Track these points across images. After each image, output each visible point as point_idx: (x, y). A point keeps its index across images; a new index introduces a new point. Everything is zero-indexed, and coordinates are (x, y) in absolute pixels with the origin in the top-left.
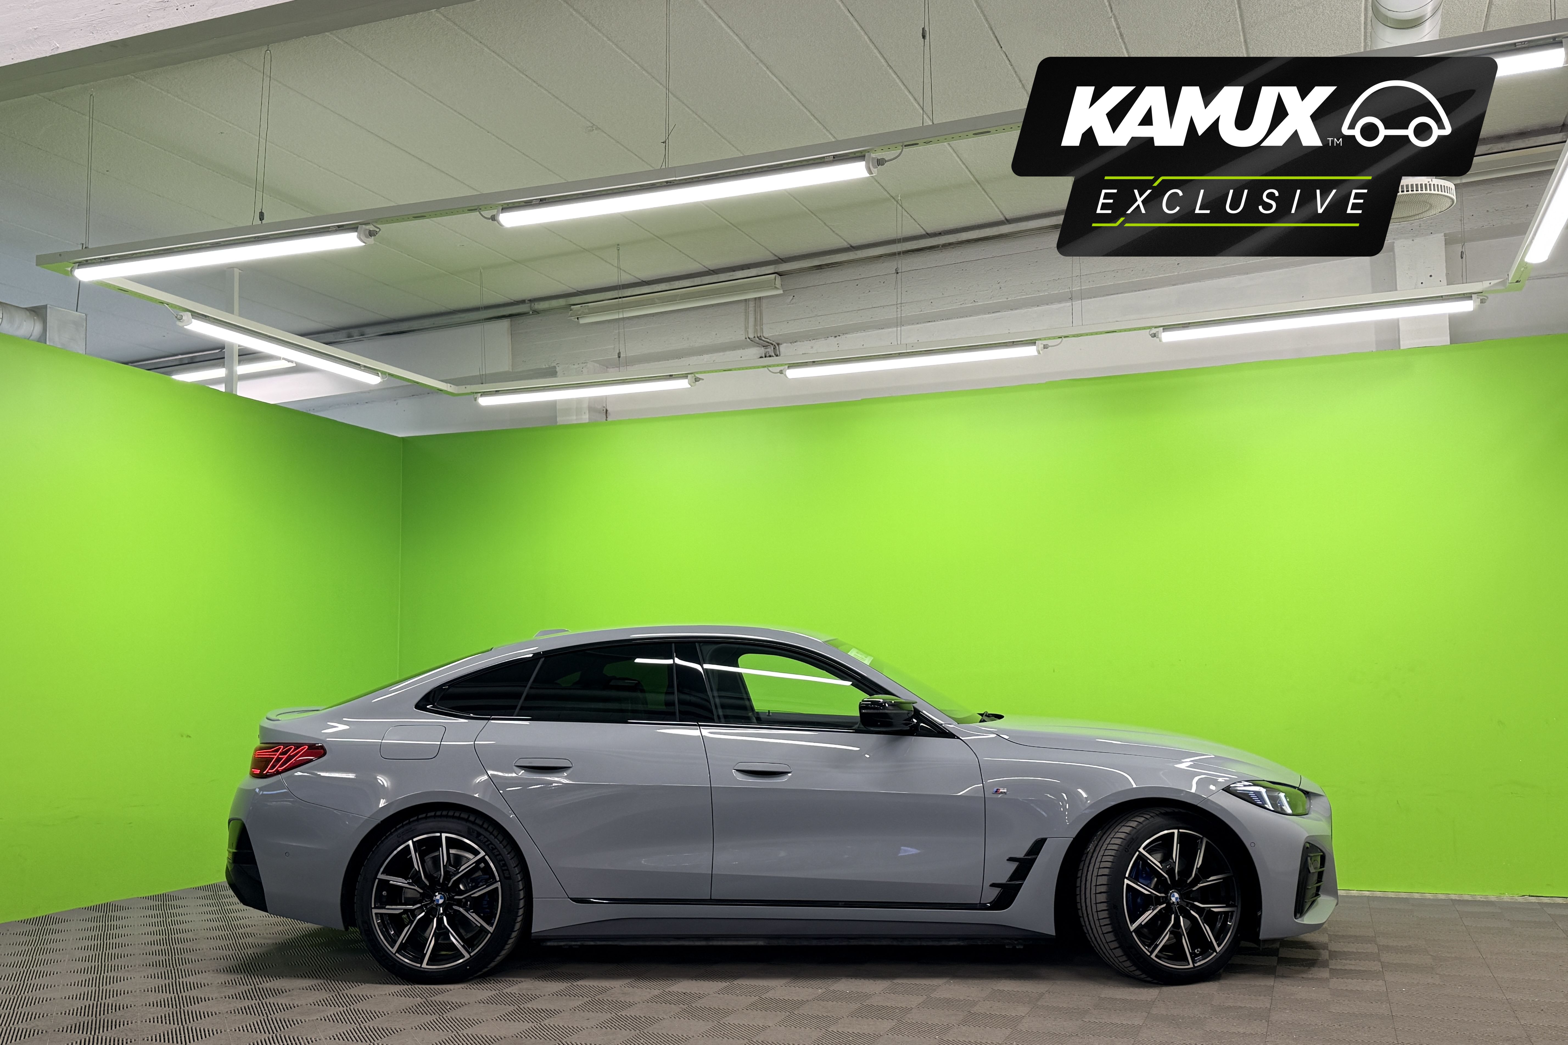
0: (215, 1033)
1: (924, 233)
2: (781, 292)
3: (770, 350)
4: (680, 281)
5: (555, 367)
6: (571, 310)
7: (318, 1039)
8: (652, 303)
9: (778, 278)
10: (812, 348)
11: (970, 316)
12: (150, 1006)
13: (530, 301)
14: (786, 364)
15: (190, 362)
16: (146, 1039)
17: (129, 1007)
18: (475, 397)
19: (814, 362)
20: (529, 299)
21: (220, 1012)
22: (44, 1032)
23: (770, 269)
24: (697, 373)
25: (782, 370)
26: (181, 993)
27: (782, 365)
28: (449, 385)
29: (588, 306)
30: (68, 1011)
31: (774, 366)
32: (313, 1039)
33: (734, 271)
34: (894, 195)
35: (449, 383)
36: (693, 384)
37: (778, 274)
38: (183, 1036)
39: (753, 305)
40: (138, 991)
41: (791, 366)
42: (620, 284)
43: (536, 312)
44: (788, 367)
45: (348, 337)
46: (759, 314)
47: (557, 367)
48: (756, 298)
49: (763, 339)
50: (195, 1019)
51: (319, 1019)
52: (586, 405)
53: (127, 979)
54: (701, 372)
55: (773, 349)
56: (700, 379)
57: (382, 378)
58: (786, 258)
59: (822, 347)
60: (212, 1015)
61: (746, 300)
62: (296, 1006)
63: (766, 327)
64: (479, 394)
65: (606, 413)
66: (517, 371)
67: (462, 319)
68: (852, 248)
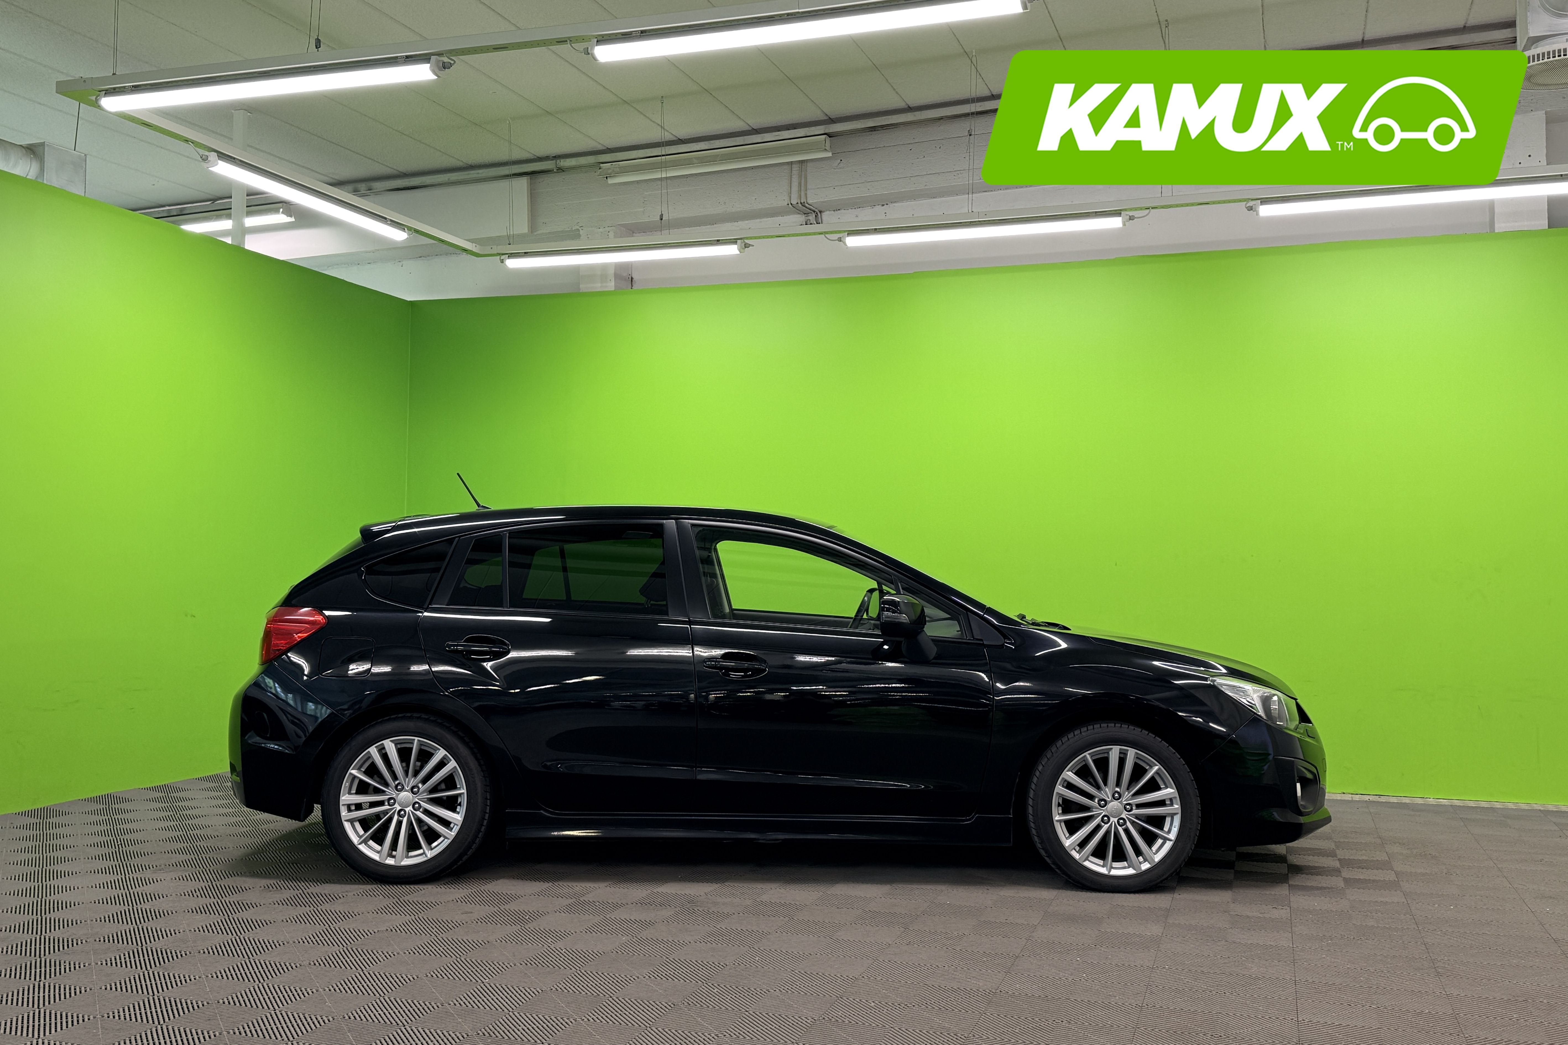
0: (277, 945)
1: (990, 94)
2: (830, 154)
4: (721, 140)
5: (578, 230)
6: (600, 168)
7: (395, 953)
8: (689, 163)
9: (828, 139)
10: (857, 216)
12: (193, 912)
13: (555, 157)
14: (845, 231)
15: (180, 214)
16: (202, 952)
17: (170, 913)
18: (502, 259)
19: (876, 229)
20: (554, 155)
22: (84, 942)
23: (820, 129)
24: (747, 238)
25: (840, 238)
26: (222, 897)
27: (840, 232)
28: (474, 244)
29: (619, 164)
30: (103, 918)
31: (831, 232)
32: (390, 953)
33: (779, 131)
34: (968, 50)
35: (475, 242)
36: (742, 250)
37: (827, 135)
38: (242, 948)
39: (797, 168)
40: (174, 895)
41: (851, 233)
42: (654, 142)
43: (561, 170)
44: (848, 234)
46: (803, 178)
47: (581, 229)
48: (799, 161)
49: (807, 205)
51: (389, 930)
52: (612, 272)
53: (157, 881)
54: (751, 238)
55: (814, 216)
56: (750, 245)
57: (408, 234)
58: (837, 118)
59: (867, 216)
60: (267, 924)
61: (788, 163)
62: (357, 914)
63: (809, 192)
64: (507, 256)
65: (632, 281)
66: (535, 233)
67: (480, 175)
68: (910, 109)
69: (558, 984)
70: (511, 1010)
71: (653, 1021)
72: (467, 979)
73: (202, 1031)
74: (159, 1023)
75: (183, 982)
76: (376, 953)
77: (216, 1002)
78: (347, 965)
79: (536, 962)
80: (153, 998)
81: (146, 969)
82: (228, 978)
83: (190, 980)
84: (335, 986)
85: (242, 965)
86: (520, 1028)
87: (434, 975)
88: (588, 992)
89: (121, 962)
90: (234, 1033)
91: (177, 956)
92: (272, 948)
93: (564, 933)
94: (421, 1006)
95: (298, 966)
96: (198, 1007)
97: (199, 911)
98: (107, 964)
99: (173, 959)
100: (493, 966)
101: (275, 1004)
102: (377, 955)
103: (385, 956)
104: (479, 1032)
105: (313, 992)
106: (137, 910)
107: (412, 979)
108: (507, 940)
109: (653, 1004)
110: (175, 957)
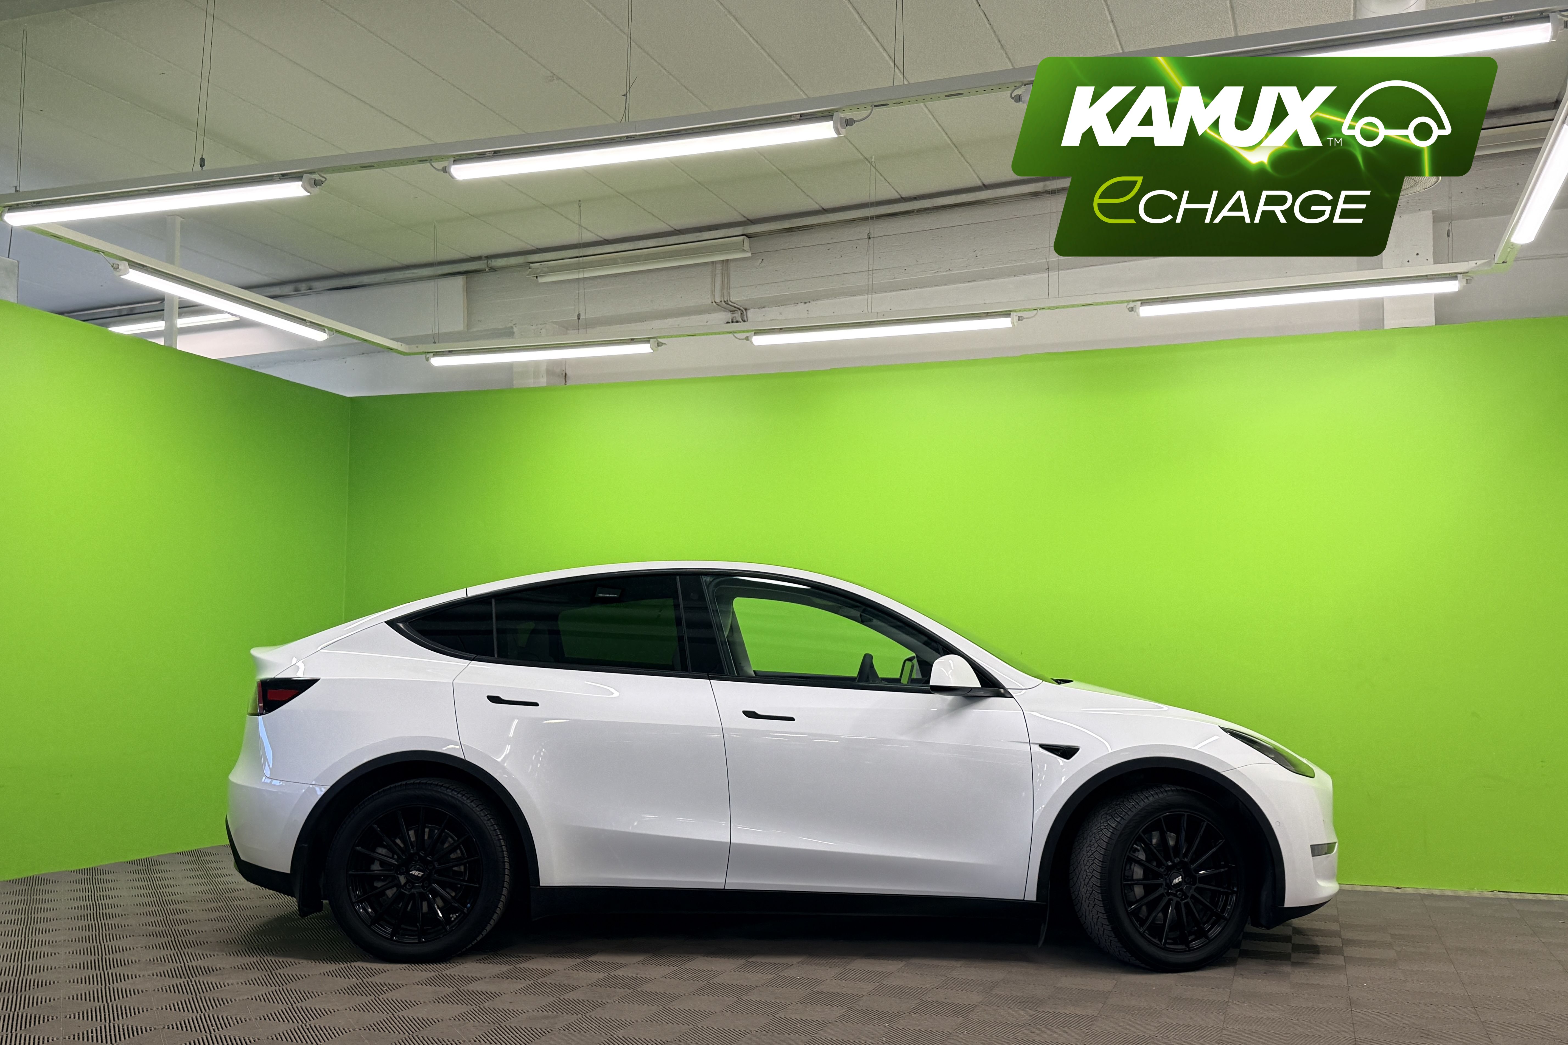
1: (899, 197)
2: (749, 255)
3: (738, 315)
4: (645, 241)
5: (512, 328)
6: (530, 268)
8: (614, 263)
9: (747, 240)
10: (781, 314)
11: (946, 285)
13: (488, 258)
14: (752, 331)
15: (129, 313)
19: (781, 329)
20: (486, 256)
23: (739, 230)
24: (660, 337)
25: (748, 337)
27: (748, 331)
28: (401, 344)
29: (547, 264)
31: (740, 332)
33: (701, 231)
34: (868, 156)
35: (401, 342)
36: (654, 348)
37: (747, 236)
39: (721, 268)
41: (758, 332)
42: (581, 242)
43: (493, 269)
44: (755, 333)
45: (296, 291)
46: (726, 277)
47: (514, 328)
48: (723, 260)
49: (730, 303)
52: (543, 368)
54: (664, 337)
55: (740, 314)
56: (663, 344)
57: (329, 335)
58: (755, 219)
59: (791, 313)
61: (713, 262)
63: (732, 292)
64: (432, 354)
65: (565, 377)
66: (472, 330)
67: (415, 275)
68: (825, 211)
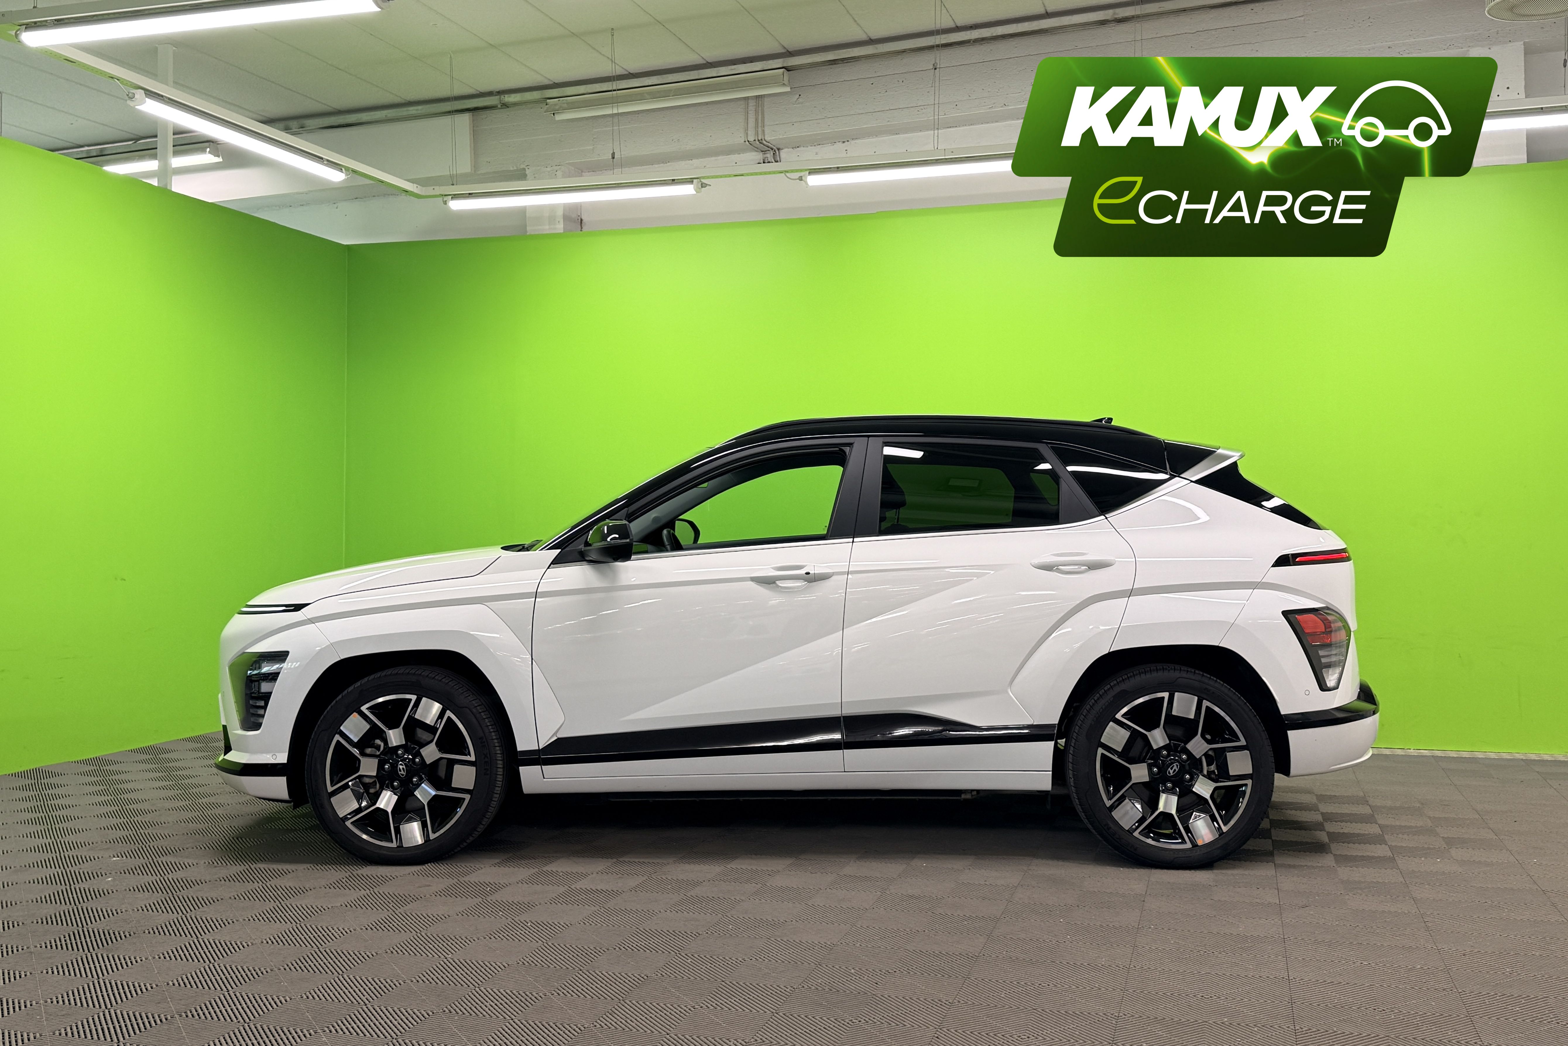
0: (226, 924)
1: (954, 26)
2: (788, 89)
4: (674, 74)
5: (524, 169)
6: (546, 105)
7: (351, 929)
8: (641, 98)
9: (786, 73)
10: (815, 154)
11: (997, 121)
12: (134, 890)
13: (500, 93)
14: (806, 170)
16: (147, 932)
17: (110, 892)
18: (444, 200)
19: (838, 168)
21: (222, 897)
22: (21, 924)
23: (778, 63)
24: (704, 178)
25: (801, 177)
26: (165, 875)
27: (801, 170)
28: (415, 185)
29: (566, 100)
30: (39, 898)
31: (792, 171)
32: (346, 929)
33: (735, 64)
36: (698, 190)
37: (786, 69)
38: (189, 927)
39: (755, 104)
41: (813, 172)
42: (604, 76)
43: (505, 106)
44: (809, 173)
46: (760, 114)
47: (528, 170)
48: (755, 96)
49: (764, 142)
50: (197, 908)
51: (344, 905)
52: (560, 213)
53: (95, 859)
54: (708, 177)
55: (772, 154)
56: (707, 185)
57: (347, 175)
58: (795, 51)
59: (828, 153)
60: (214, 902)
61: (744, 98)
62: (308, 890)
63: (766, 129)
64: (451, 197)
65: (581, 222)
66: (481, 171)
67: (419, 112)
68: (871, 42)
69: (525, 958)
70: (477, 985)
71: (626, 993)
72: (429, 954)
73: (152, 1015)
74: (106, 1007)
75: (129, 964)
76: (331, 929)
77: (166, 984)
78: (301, 943)
79: (501, 936)
80: (98, 981)
81: (89, 951)
82: (176, 959)
83: (136, 962)
84: (290, 965)
85: (190, 945)
86: (488, 1004)
87: (394, 951)
88: (556, 965)
89: (61, 945)
90: (187, 1016)
91: (120, 937)
92: (221, 927)
93: (528, 904)
94: (382, 983)
95: (250, 944)
96: (147, 989)
97: (141, 889)
98: (46, 947)
99: (117, 940)
100: (456, 940)
101: (228, 985)
102: (333, 931)
103: (341, 933)
104: (445, 1009)
105: (267, 972)
106: (75, 889)
107: (371, 956)
108: (468, 914)
109: (626, 976)
110: (119, 938)
